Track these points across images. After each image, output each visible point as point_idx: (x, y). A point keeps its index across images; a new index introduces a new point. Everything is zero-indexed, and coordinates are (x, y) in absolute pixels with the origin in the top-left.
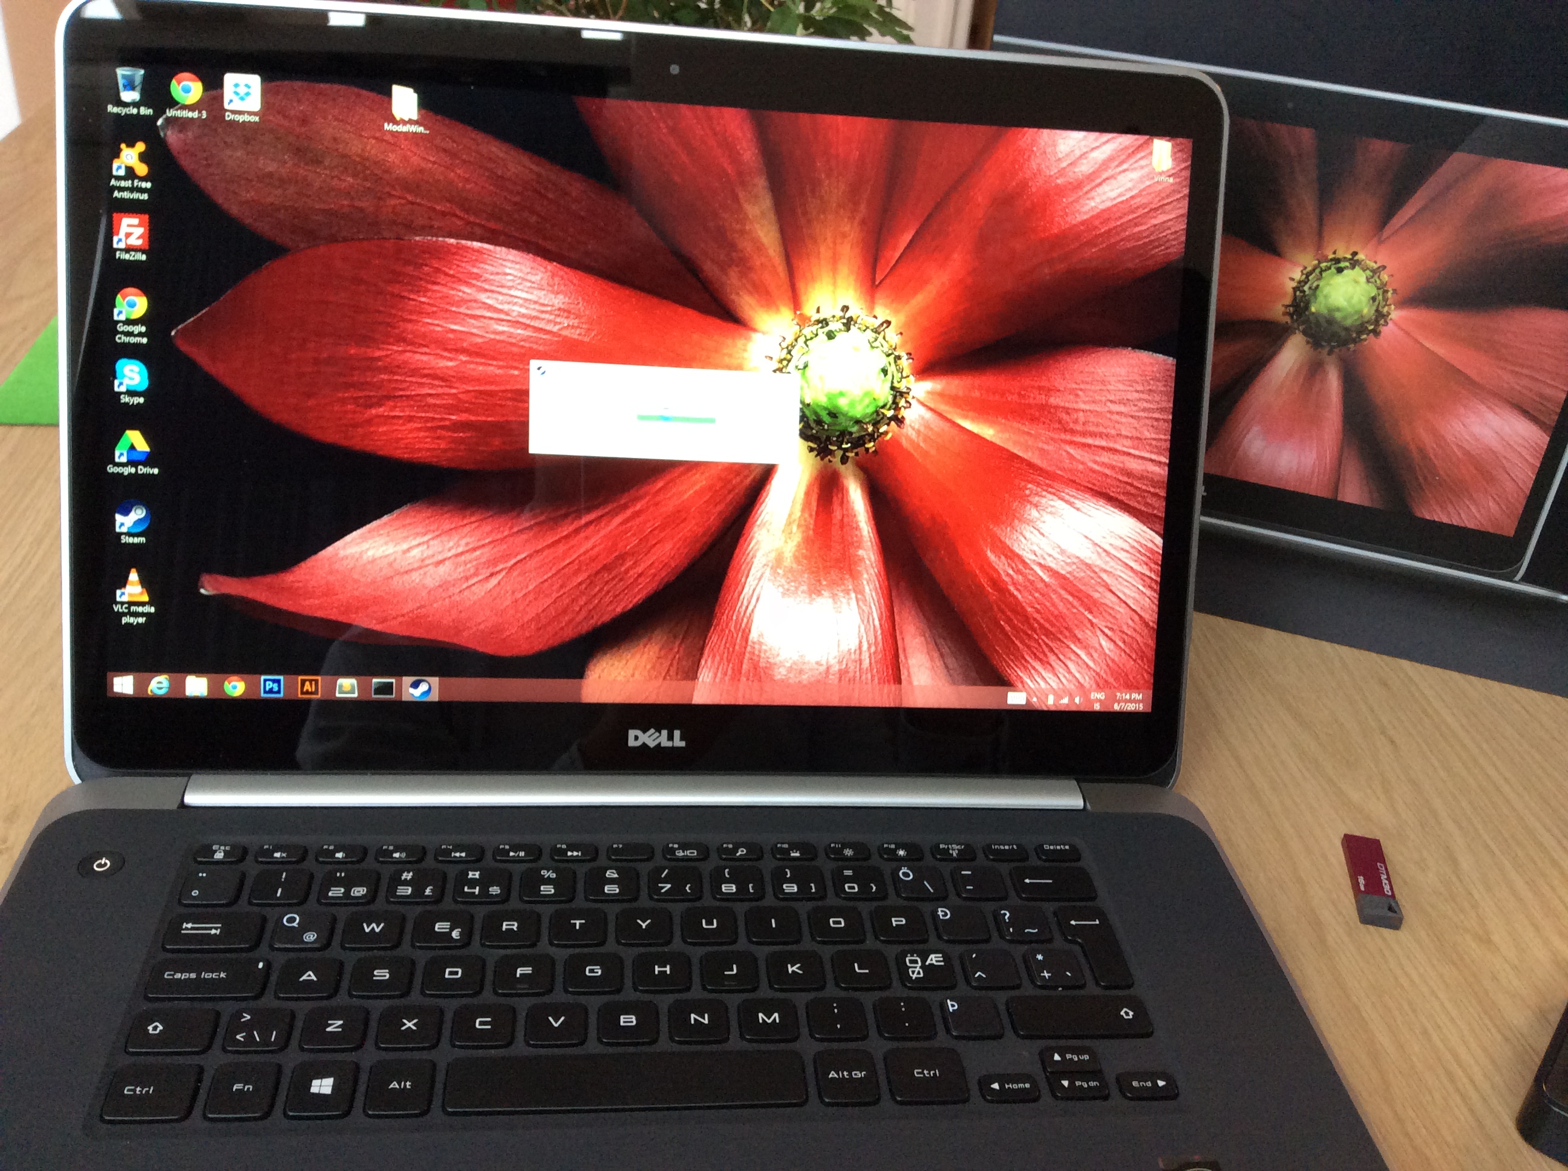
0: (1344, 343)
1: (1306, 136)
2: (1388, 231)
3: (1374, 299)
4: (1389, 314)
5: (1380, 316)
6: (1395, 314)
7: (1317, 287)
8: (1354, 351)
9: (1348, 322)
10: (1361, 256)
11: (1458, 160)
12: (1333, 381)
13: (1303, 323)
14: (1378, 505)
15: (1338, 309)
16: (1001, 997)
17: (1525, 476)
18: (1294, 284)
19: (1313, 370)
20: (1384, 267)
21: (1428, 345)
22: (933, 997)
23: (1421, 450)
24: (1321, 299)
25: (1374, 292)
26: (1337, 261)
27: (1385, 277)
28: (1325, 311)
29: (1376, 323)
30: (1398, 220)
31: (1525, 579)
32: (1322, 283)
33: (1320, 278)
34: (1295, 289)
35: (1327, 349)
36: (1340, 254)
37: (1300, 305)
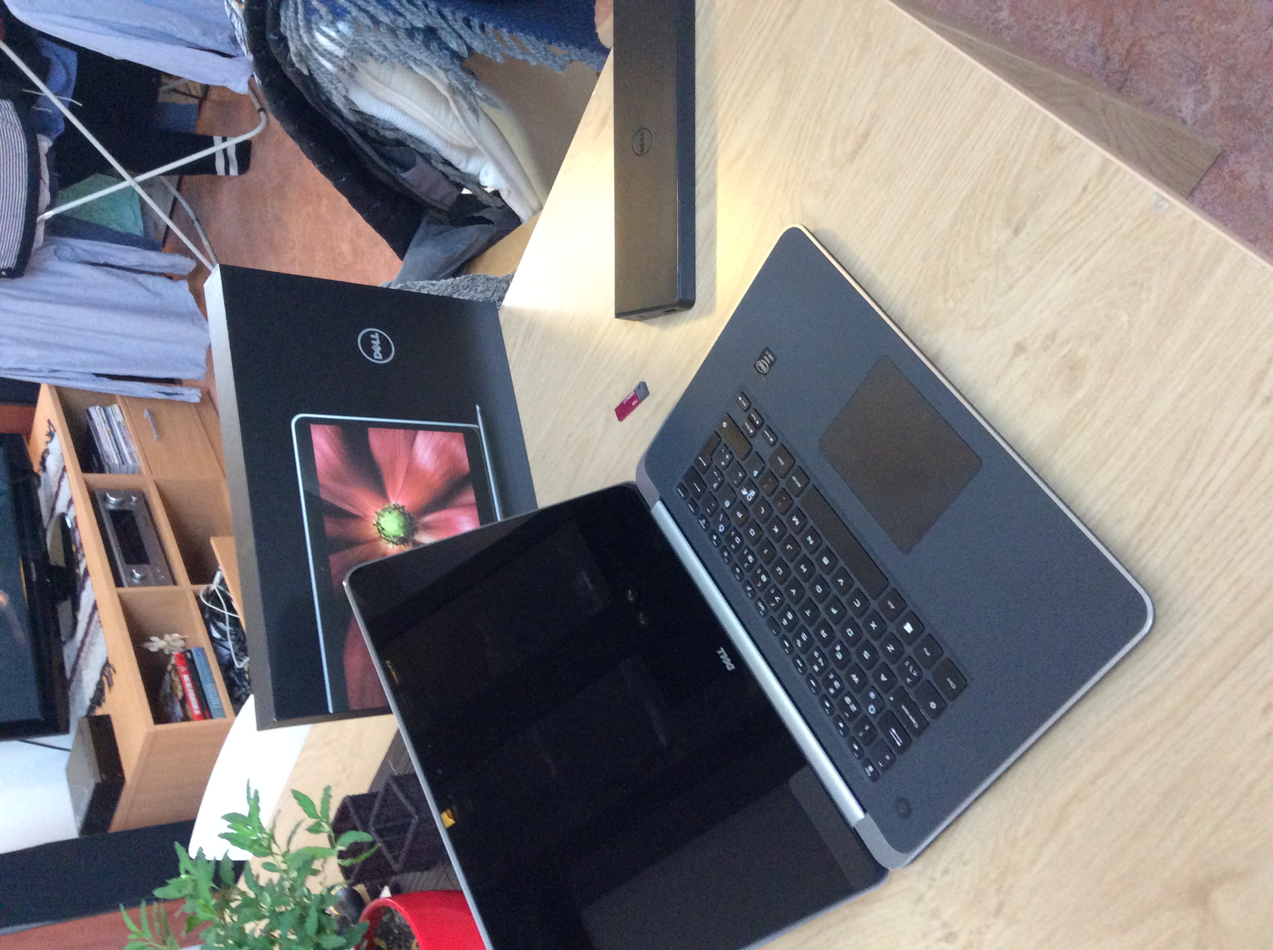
0: (411, 518)
1: (333, 558)
2: (361, 515)
3: (390, 512)
4: (394, 505)
5: (396, 508)
6: (393, 502)
7: (393, 536)
8: (414, 514)
9: (403, 519)
10: (375, 522)
11: (325, 496)
12: (428, 519)
13: (409, 537)
14: (471, 486)
15: (399, 525)
16: (743, 463)
17: (438, 435)
18: (395, 546)
19: (427, 528)
20: (376, 512)
21: (400, 487)
22: (756, 482)
23: (445, 475)
24: (397, 533)
25: (387, 513)
26: (379, 531)
27: (379, 511)
28: (401, 531)
29: (398, 509)
30: (355, 512)
31: (477, 424)
32: (390, 535)
33: (389, 536)
34: (396, 544)
35: (416, 525)
36: (377, 531)
37: (403, 541)
